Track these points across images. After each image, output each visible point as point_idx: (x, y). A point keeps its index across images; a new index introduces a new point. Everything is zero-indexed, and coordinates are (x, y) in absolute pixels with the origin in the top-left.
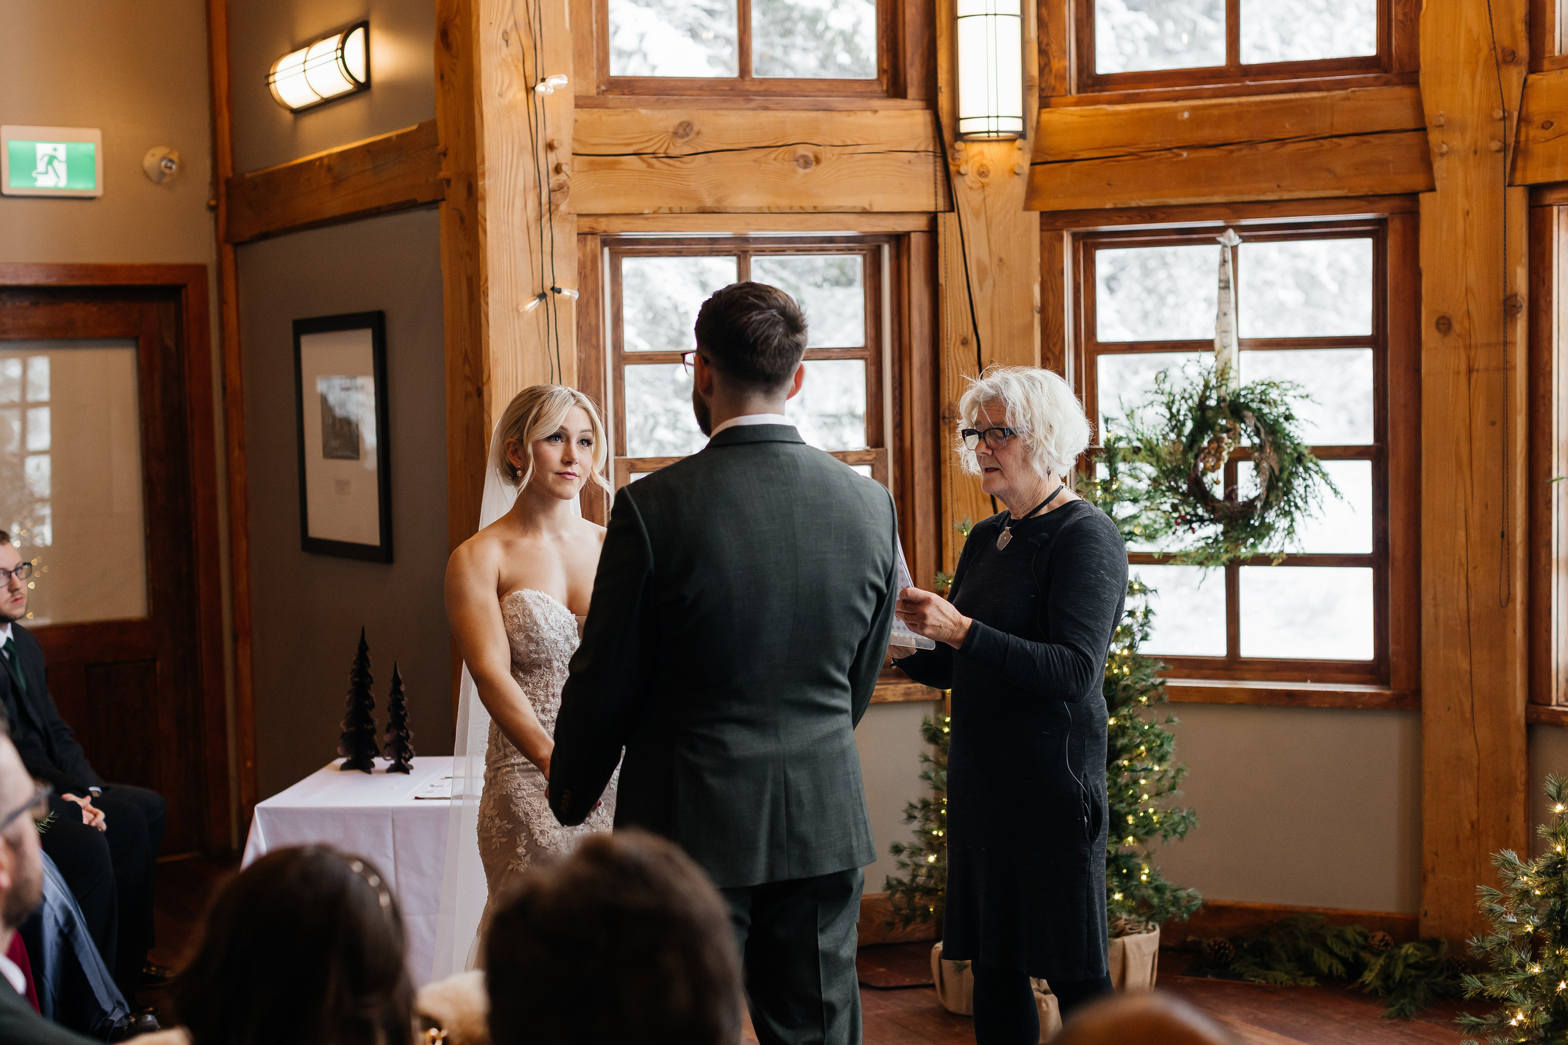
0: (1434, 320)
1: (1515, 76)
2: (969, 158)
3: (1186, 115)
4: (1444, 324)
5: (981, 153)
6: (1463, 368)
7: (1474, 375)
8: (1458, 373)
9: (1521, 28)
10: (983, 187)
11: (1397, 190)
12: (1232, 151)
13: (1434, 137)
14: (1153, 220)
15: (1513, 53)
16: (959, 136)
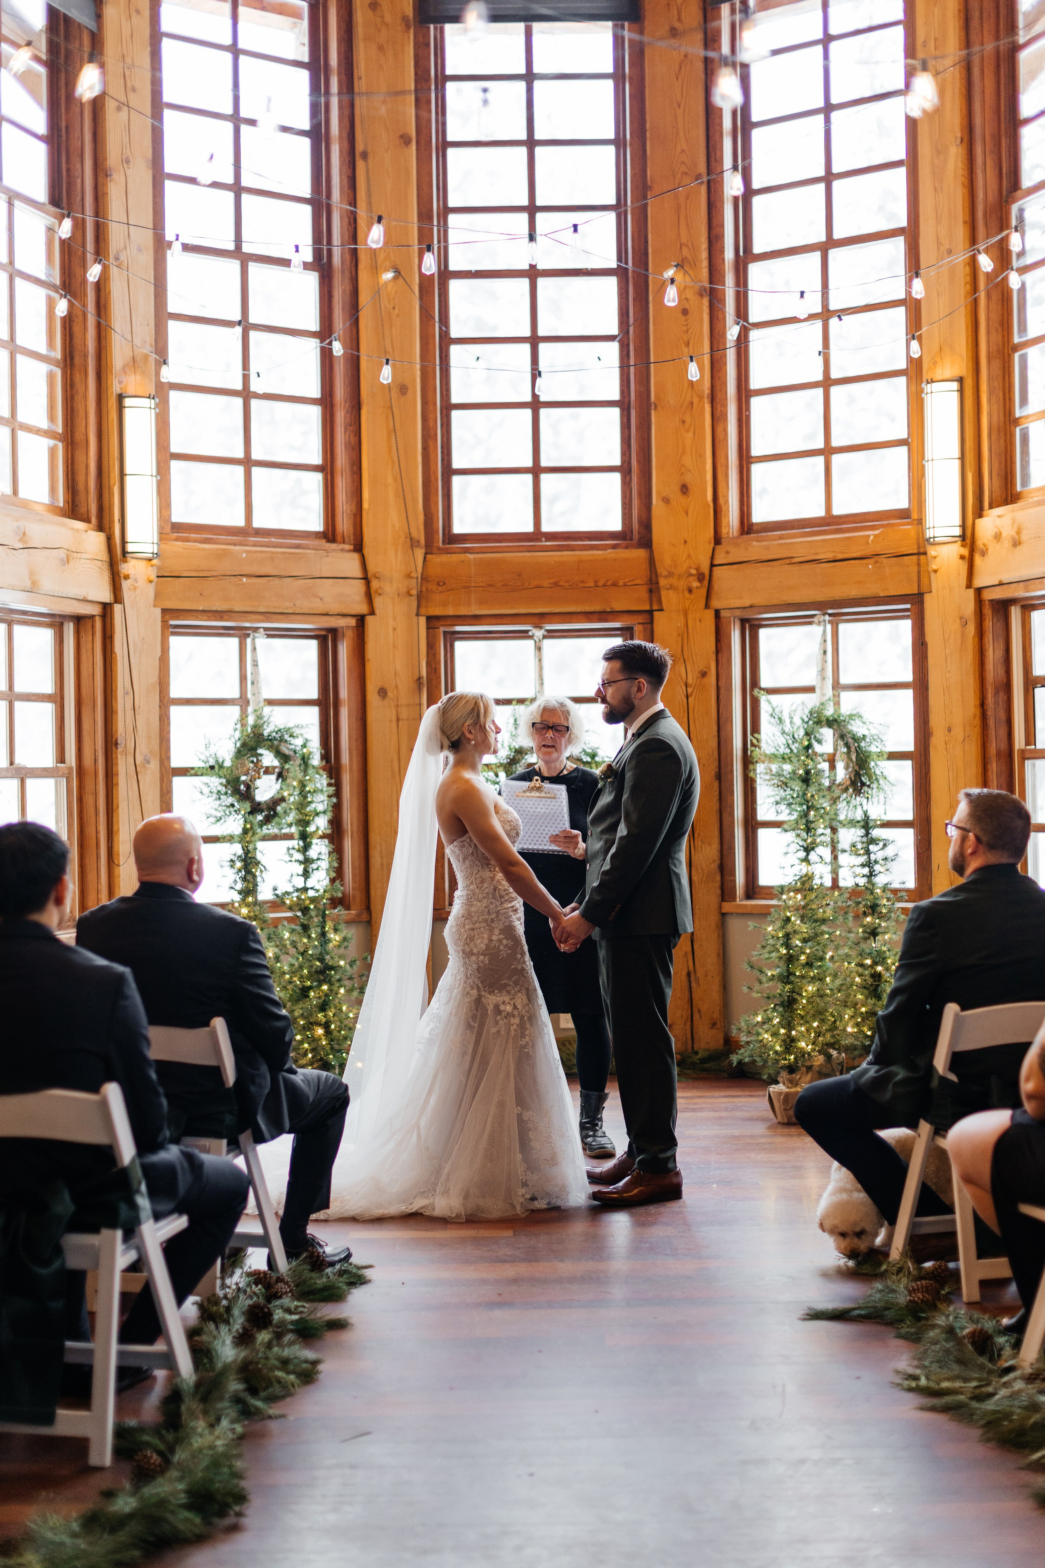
0: (377, 690)
1: (420, 553)
2: (128, 568)
3: (244, 555)
4: (383, 692)
5: (134, 566)
6: (394, 718)
7: (400, 723)
8: (391, 721)
9: (422, 527)
10: (135, 588)
11: (353, 612)
12: (269, 581)
13: (375, 584)
14: (221, 619)
15: (418, 541)
16: (124, 553)
